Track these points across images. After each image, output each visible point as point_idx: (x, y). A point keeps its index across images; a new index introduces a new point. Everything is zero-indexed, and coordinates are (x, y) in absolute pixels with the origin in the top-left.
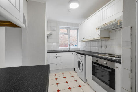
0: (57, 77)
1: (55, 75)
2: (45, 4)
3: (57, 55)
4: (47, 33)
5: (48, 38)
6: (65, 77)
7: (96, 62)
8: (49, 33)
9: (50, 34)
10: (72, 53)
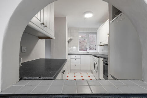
0: (75, 75)
1: (75, 74)
2: (65, 18)
3: (76, 58)
4: (67, 38)
5: (69, 43)
6: (82, 76)
7: (106, 63)
8: (69, 39)
9: (71, 40)
10: (90, 56)
